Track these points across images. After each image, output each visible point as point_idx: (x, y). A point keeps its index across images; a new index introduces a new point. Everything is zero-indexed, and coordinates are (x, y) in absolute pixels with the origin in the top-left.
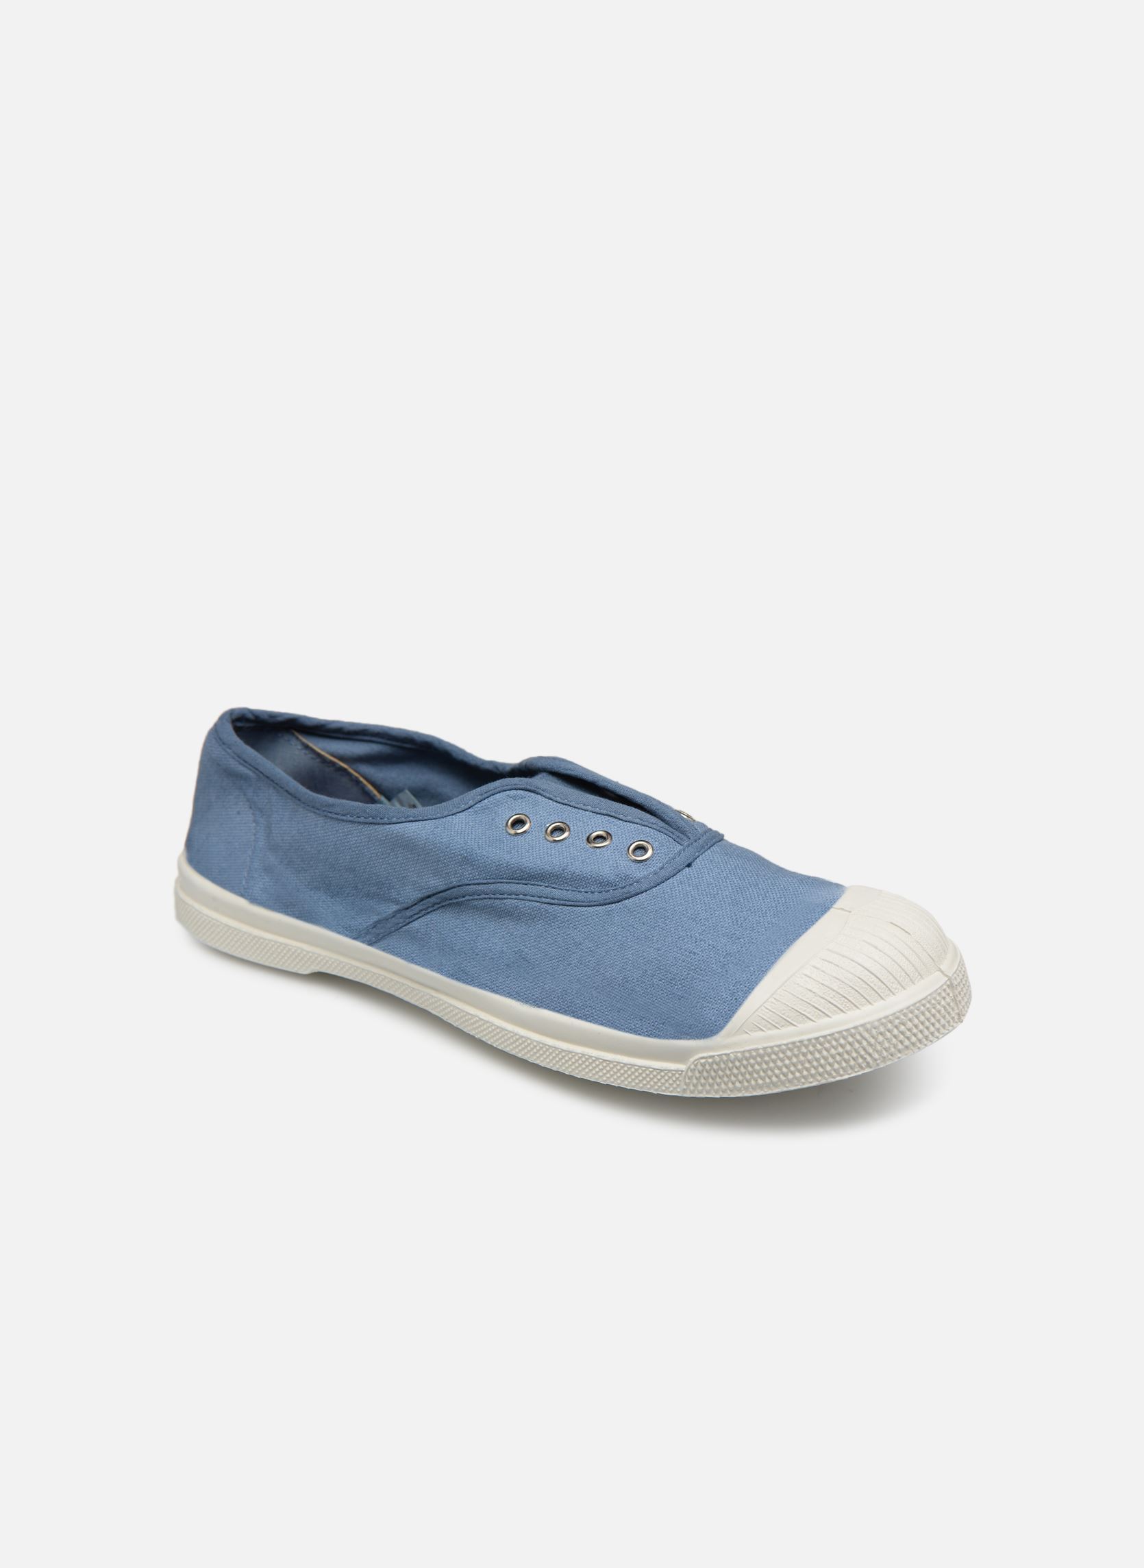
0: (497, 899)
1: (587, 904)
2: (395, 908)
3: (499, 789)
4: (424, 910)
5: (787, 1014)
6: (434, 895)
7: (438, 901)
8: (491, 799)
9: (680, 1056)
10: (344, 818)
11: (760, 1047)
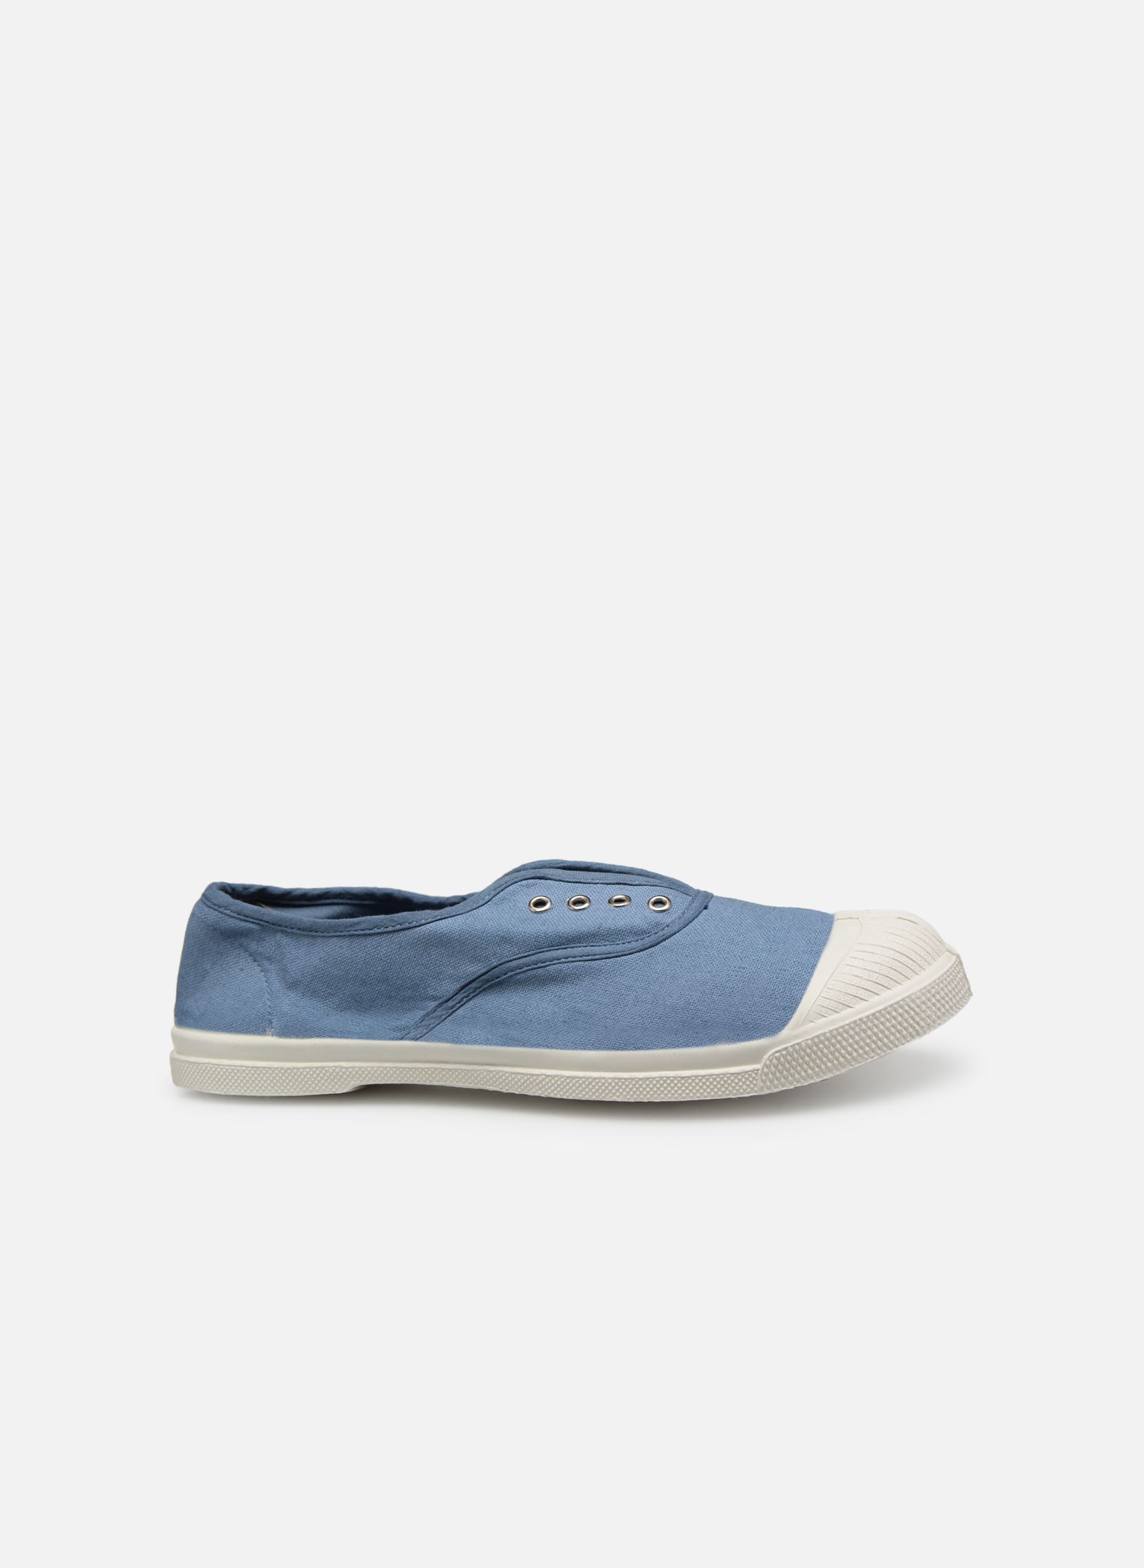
0: (540, 967)
1: (628, 952)
2: (434, 1004)
3: (511, 882)
4: (466, 997)
5: (842, 999)
6: (474, 980)
7: (479, 985)
8: (506, 891)
9: (754, 1056)
10: (372, 931)
11: (827, 1031)
